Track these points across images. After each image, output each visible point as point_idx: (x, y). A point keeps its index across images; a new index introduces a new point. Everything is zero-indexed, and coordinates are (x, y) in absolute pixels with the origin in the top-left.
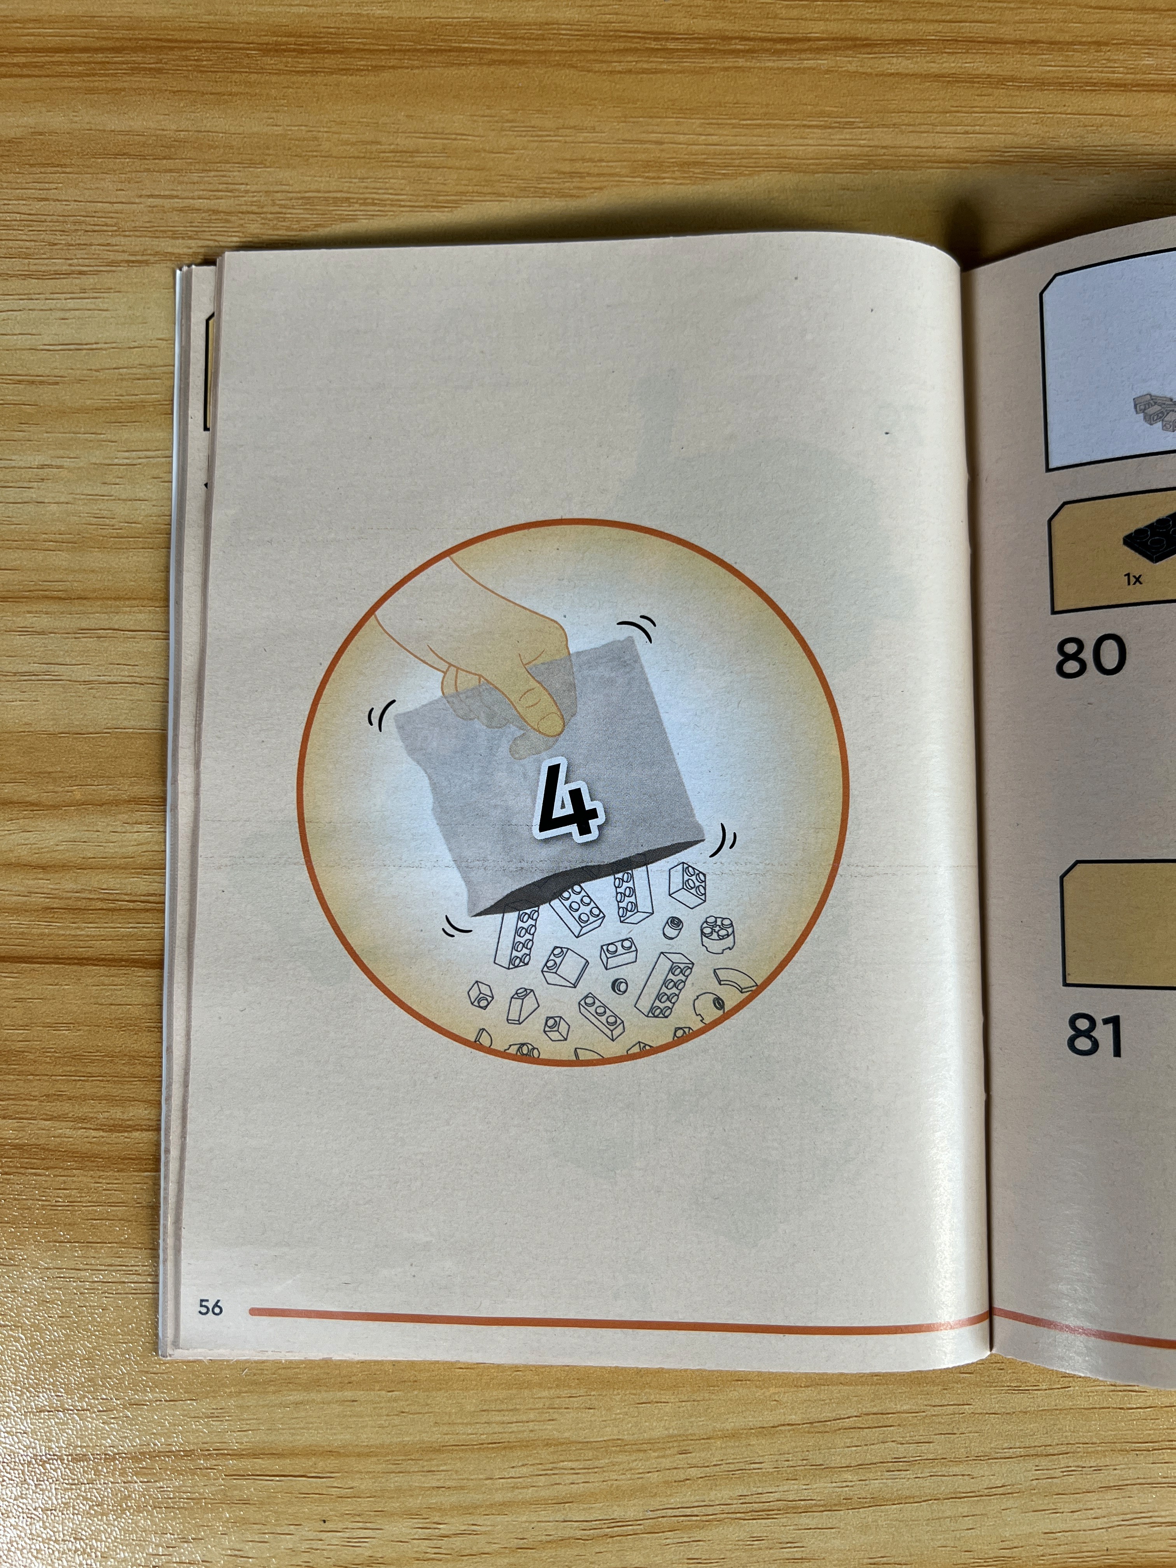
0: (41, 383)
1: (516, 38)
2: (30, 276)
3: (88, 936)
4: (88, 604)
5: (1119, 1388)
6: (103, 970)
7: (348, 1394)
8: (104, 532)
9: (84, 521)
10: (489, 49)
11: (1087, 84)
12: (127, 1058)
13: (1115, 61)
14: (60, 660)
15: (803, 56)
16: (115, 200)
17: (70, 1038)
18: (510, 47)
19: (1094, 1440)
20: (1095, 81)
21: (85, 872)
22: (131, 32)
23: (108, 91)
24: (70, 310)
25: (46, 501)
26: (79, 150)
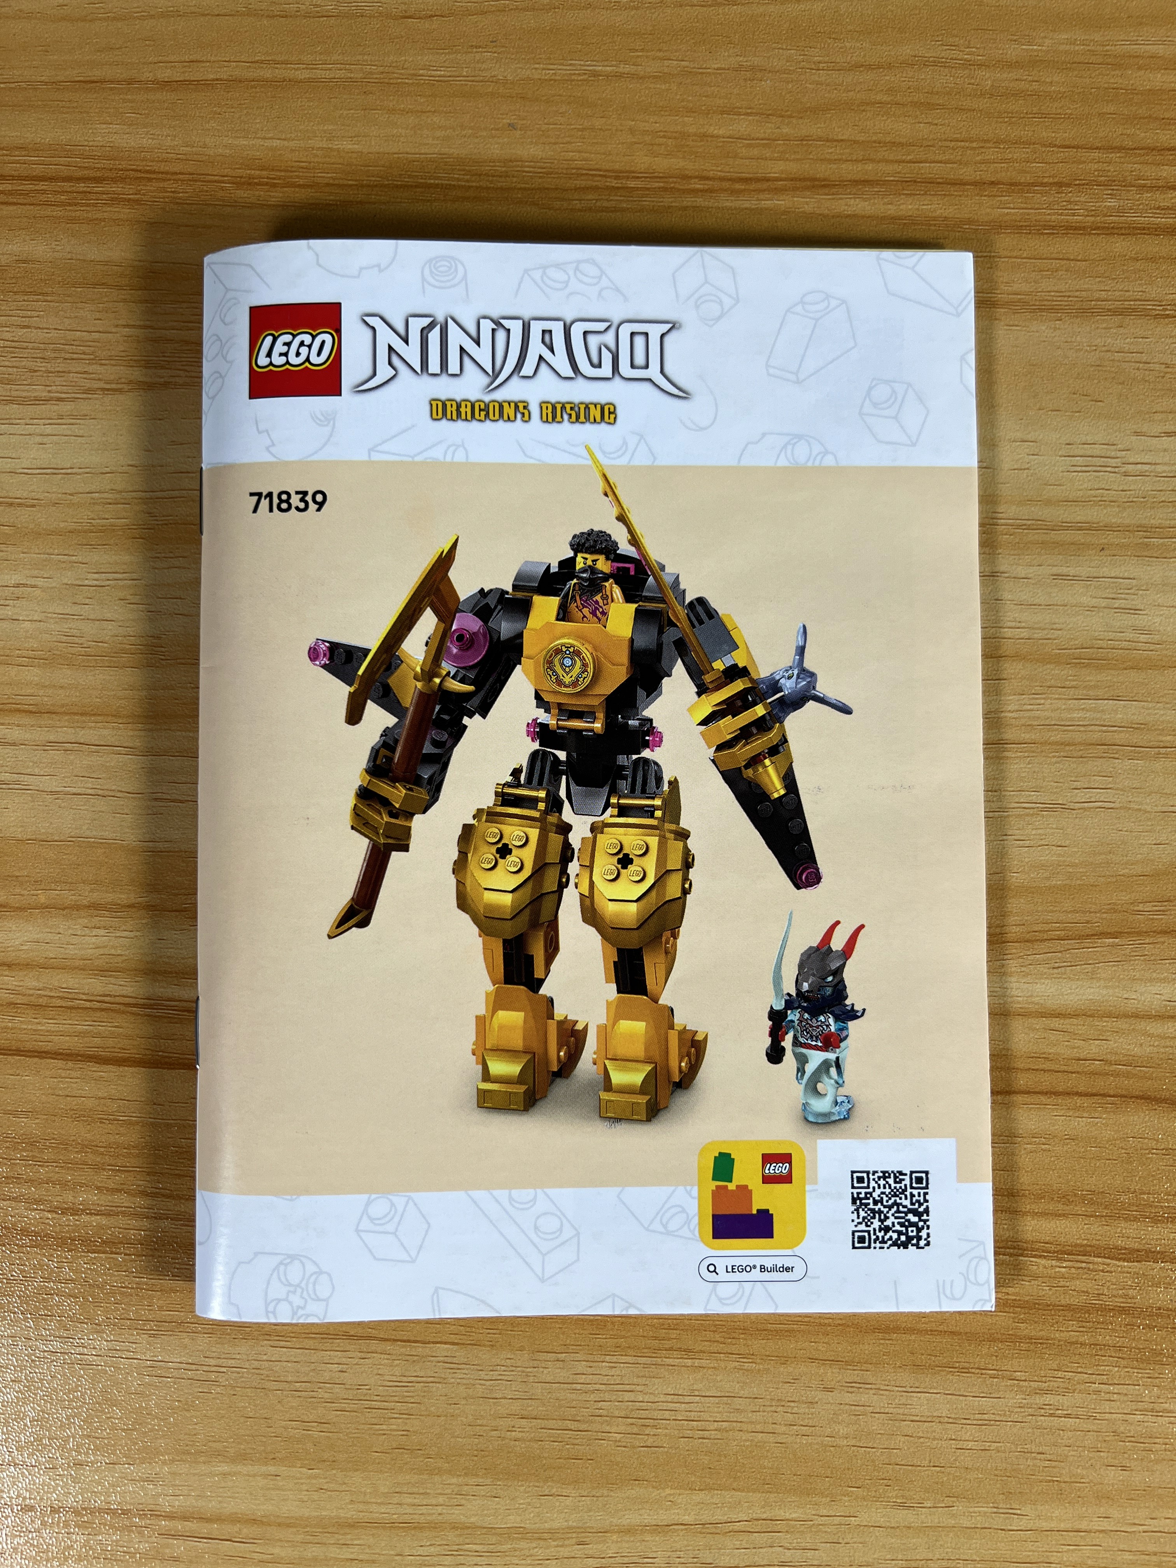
0: (20, 505)
1: (480, 175)
2: (11, 402)
3: (48, 1031)
4: (58, 718)
5: (1001, 1511)
6: (60, 1063)
7: (272, 1469)
8: (73, 650)
9: (54, 639)
10: (454, 185)
11: (1045, 227)
12: (79, 1146)
13: (1076, 204)
14: (28, 771)
15: (761, 196)
16: (93, 329)
17: (31, 1126)
18: (474, 184)
19: (975, 1557)
20: (1054, 224)
21: (47, 971)
22: (112, 162)
23: (90, 221)
24: (48, 435)
25: (21, 618)
26: (60, 278)
